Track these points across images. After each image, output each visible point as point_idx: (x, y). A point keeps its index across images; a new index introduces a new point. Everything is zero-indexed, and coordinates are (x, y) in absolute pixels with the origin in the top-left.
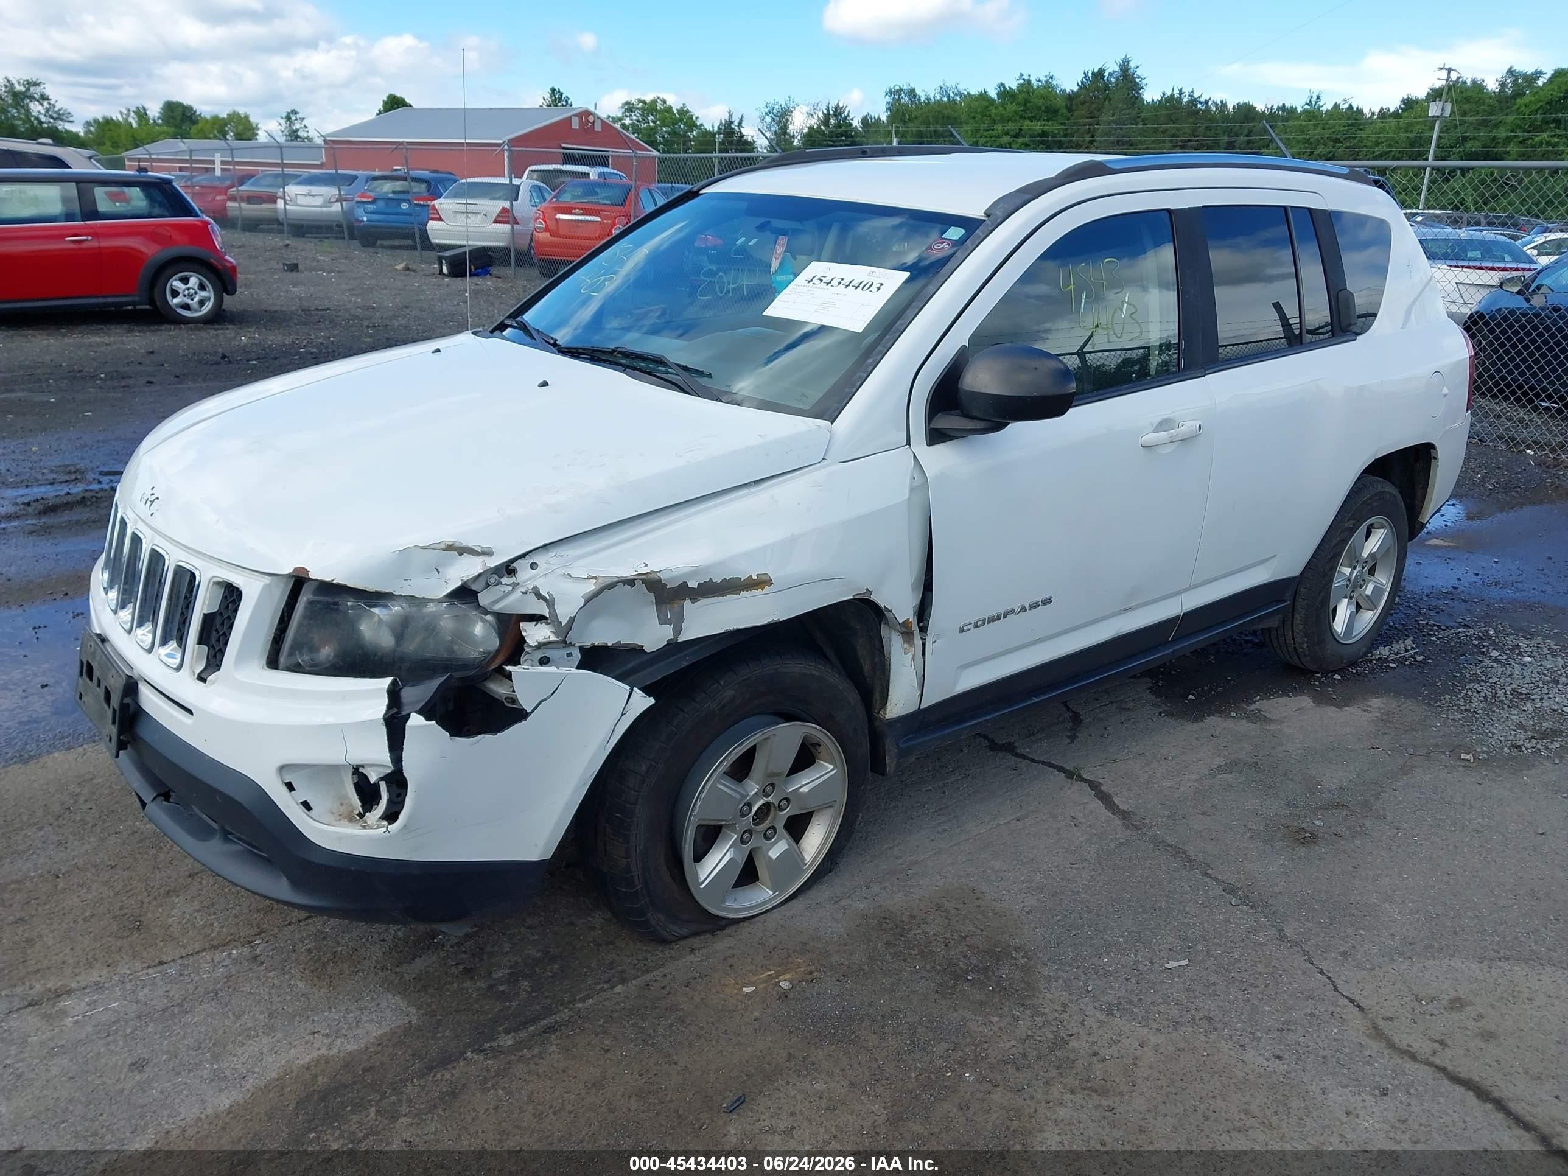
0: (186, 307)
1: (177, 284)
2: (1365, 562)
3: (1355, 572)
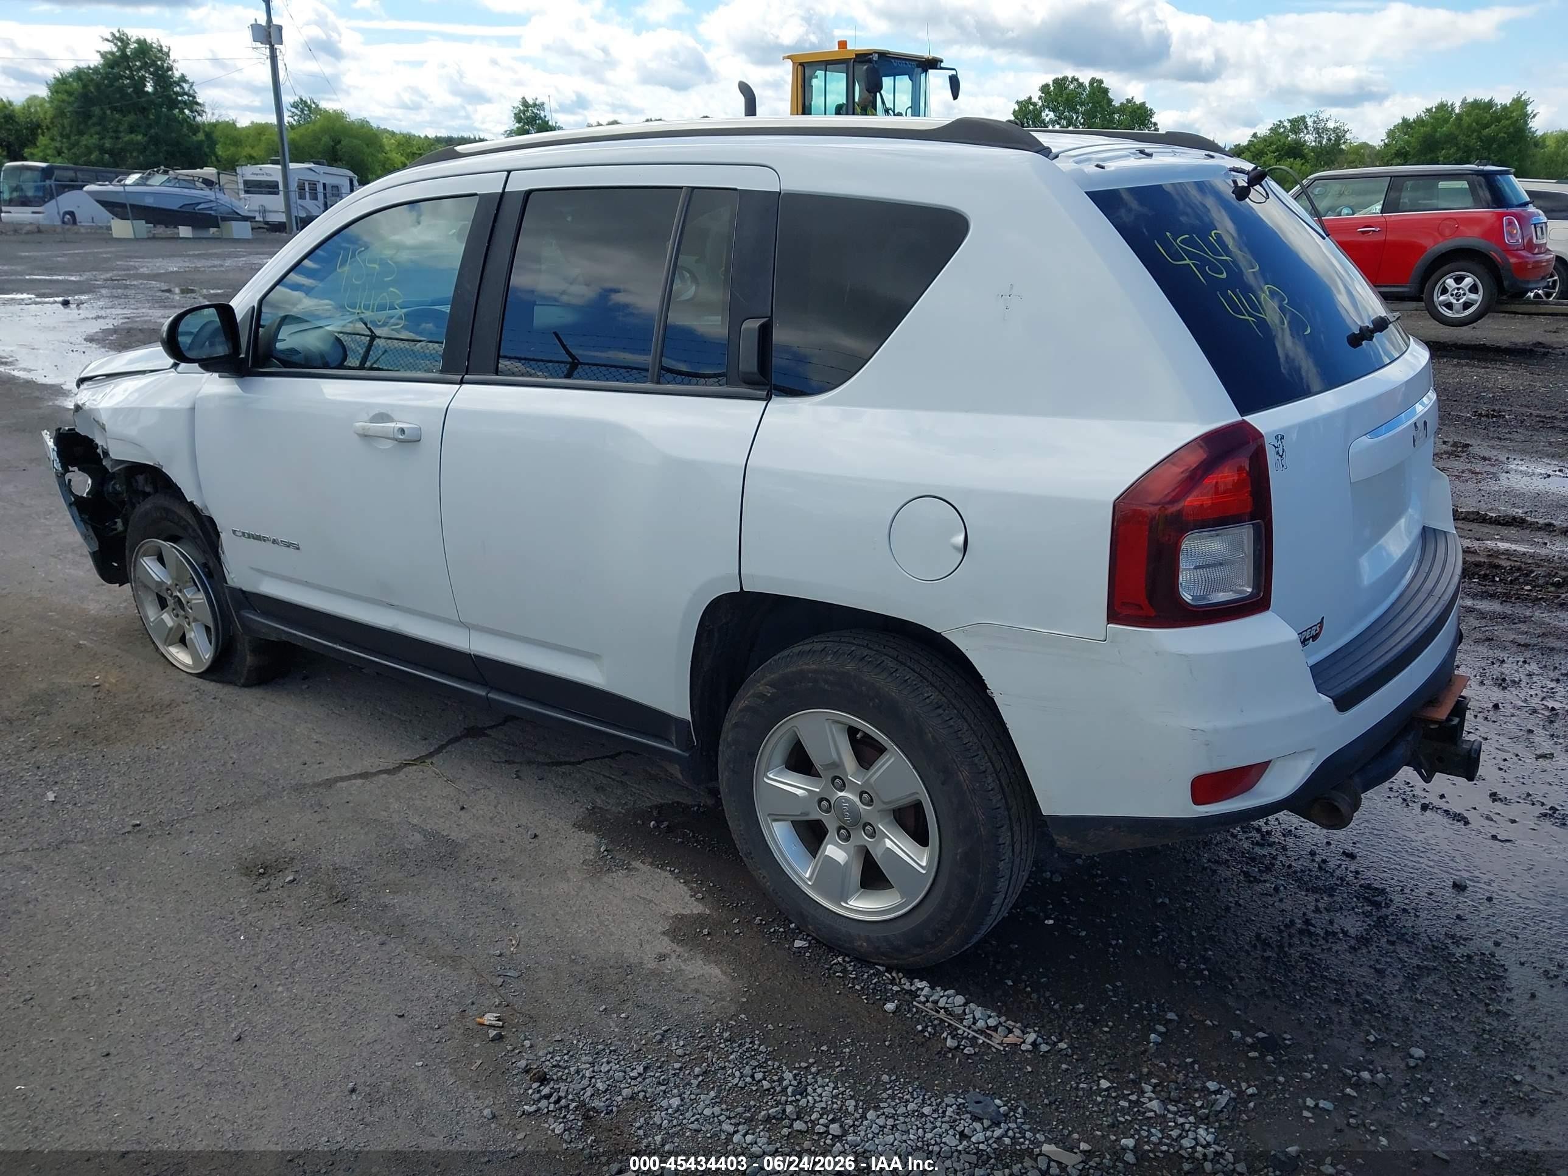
0: (1449, 306)
1: (1450, 282)
2: (866, 793)
3: (841, 794)
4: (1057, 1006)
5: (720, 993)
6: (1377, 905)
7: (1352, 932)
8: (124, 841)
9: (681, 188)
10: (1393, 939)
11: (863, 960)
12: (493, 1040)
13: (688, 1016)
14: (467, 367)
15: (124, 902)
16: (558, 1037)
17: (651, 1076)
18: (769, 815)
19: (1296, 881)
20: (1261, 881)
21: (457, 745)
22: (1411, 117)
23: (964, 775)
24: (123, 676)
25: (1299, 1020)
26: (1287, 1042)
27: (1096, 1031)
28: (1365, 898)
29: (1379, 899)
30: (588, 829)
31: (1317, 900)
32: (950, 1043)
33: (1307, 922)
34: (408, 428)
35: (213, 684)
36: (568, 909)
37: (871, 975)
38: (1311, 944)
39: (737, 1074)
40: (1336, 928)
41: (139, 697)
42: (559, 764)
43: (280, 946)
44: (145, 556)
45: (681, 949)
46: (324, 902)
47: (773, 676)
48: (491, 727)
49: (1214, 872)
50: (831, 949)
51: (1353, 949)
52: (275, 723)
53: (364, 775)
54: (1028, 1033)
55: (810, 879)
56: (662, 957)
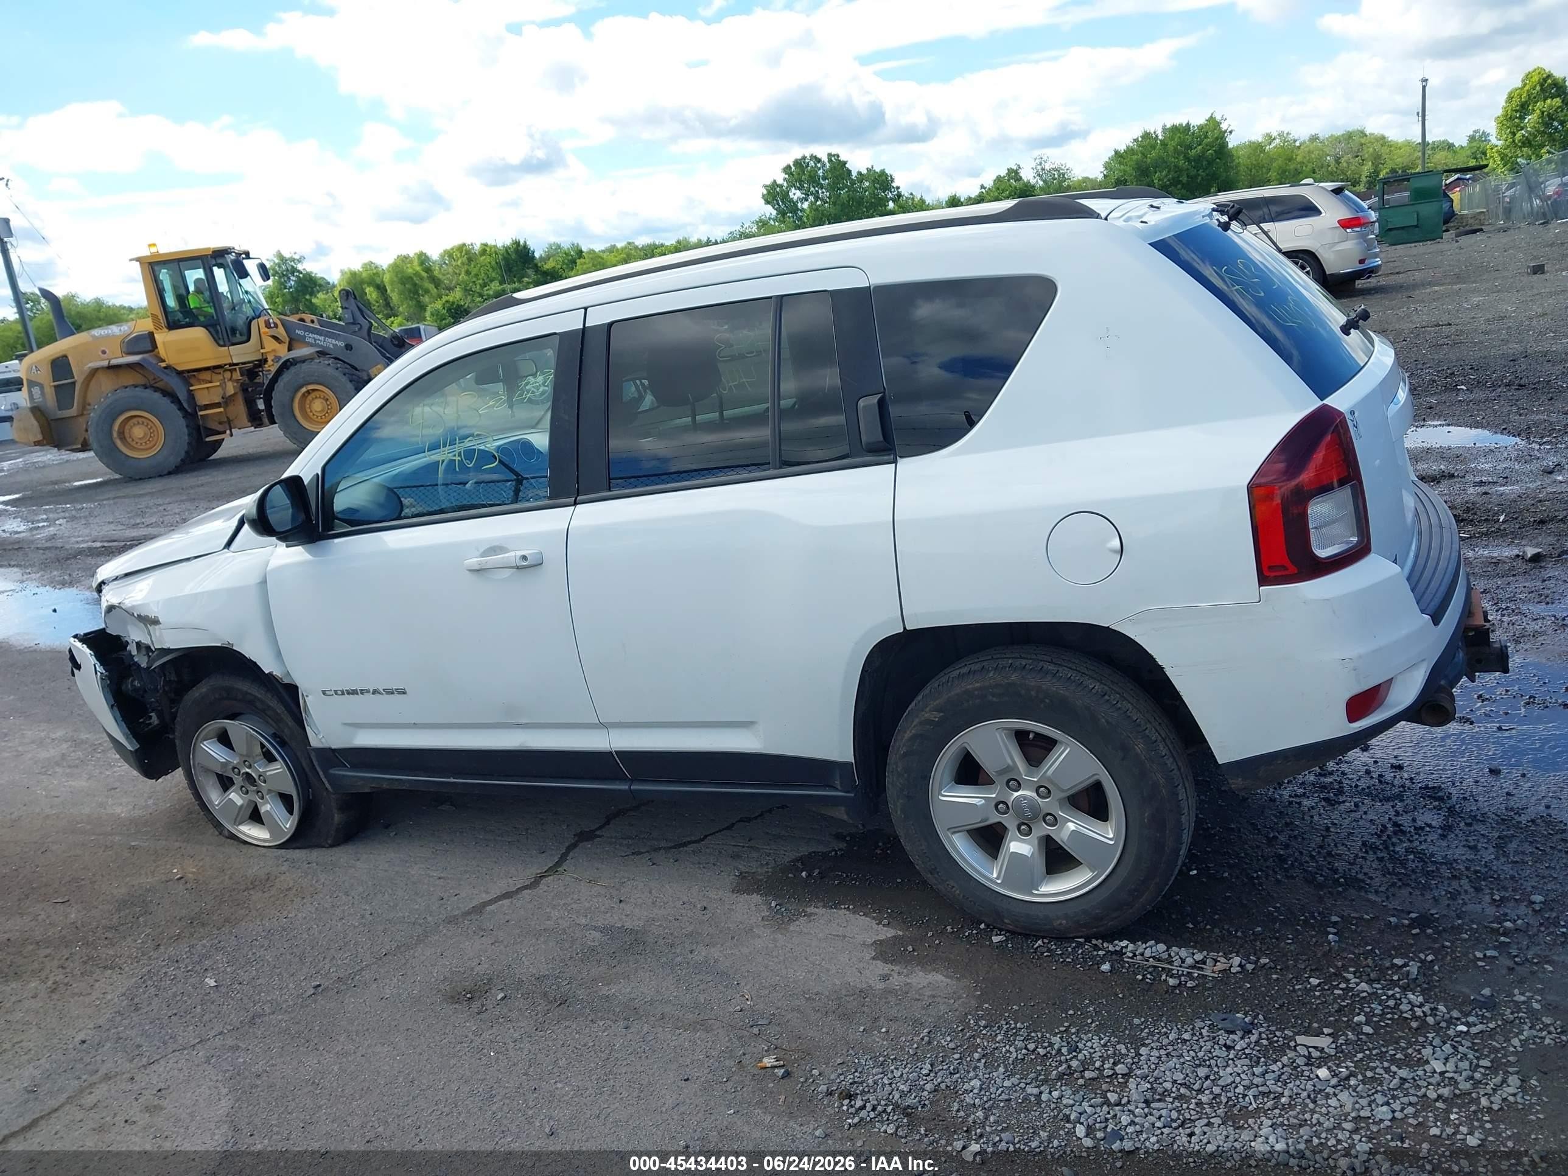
2: (1042, 787)
3: (1016, 794)
4: (1239, 934)
5: (954, 993)
6: (1441, 799)
7: (1434, 823)
8: (315, 1001)
9: (770, 298)
10: (1469, 821)
11: (1061, 937)
12: (783, 1078)
13: (940, 1018)
14: (578, 490)
15: (355, 1053)
16: (839, 1061)
17: (940, 1070)
18: (948, 829)
19: (1368, 796)
20: (1340, 803)
21: (576, 850)
22: (1122, 148)
23: (1140, 747)
24: (201, 864)
25: (1434, 898)
26: (1436, 916)
27: (1282, 944)
28: (1429, 796)
29: (1440, 794)
30: (749, 892)
31: (1393, 807)
32: (1172, 982)
33: (1395, 824)
34: (530, 554)
35: (297, 851)
36: (776, 960)
37: (1074, 948)
38: (1408, 840)
39: (1012, 1049)
40: (1419, 823)
41: (230, 878)
42: (685, 845)
43: (533, 1052)
44: (205, 740)
45: (898, 967)
46: (546, 1008)
47: (937, 702)
48: (600, 828)
49: (1300, 804)
50: (1027, 936)
51: (1443, 837)
52: (386, 871)
53: (507, 895)
54: (1231, 958)
55: (998, 878)
56: (885, 978)
